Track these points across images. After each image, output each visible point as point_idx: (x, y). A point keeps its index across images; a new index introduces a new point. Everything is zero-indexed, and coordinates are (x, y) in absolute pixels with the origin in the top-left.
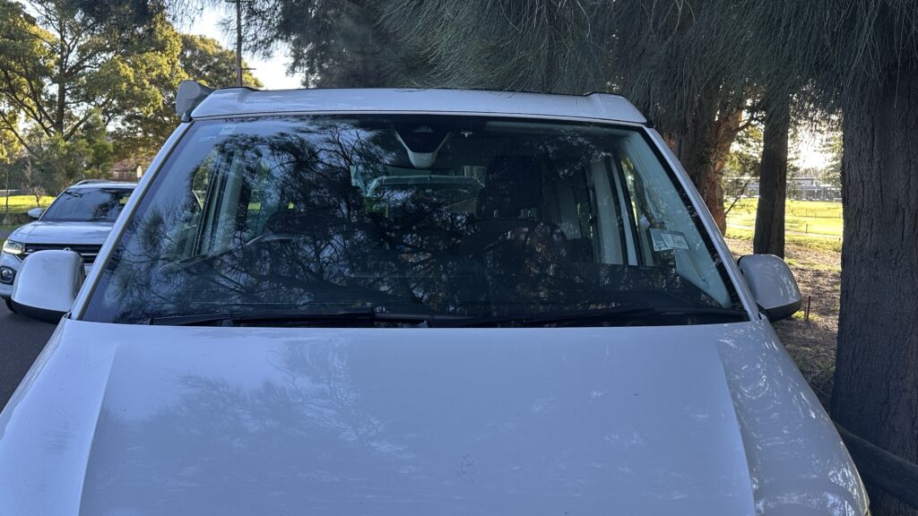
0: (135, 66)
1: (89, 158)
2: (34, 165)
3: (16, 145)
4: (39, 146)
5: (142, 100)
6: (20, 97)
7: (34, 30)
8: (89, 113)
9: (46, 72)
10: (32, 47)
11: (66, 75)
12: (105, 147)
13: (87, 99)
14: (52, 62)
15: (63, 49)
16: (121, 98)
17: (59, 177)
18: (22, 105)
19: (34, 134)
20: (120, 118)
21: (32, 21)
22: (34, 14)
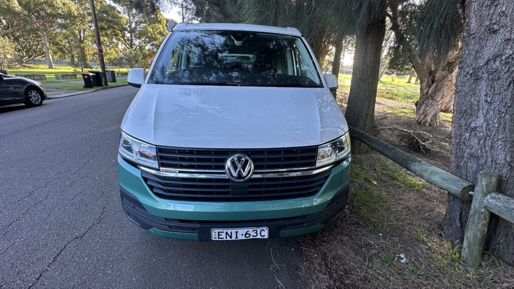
0: (152, 28)
1: (142, 57)
2: (126, 59)
3: (119, 53)
4: (126, 53)
5: (155, 39)
6: (119, 37)
7: (120, 15)
8: (140, 43)
9: (126, 30)
10: (121, 21)
11: (132, 31)
12: (146, 54)
13: (139, 38)
14: (127, 26)
15: (130, 21)
16: (149, 38)
17: (133, 62)
18: (120, 40)
19: (124, 49)
20: (149, 44)
21: (120, 13)
22: (120, 10)
